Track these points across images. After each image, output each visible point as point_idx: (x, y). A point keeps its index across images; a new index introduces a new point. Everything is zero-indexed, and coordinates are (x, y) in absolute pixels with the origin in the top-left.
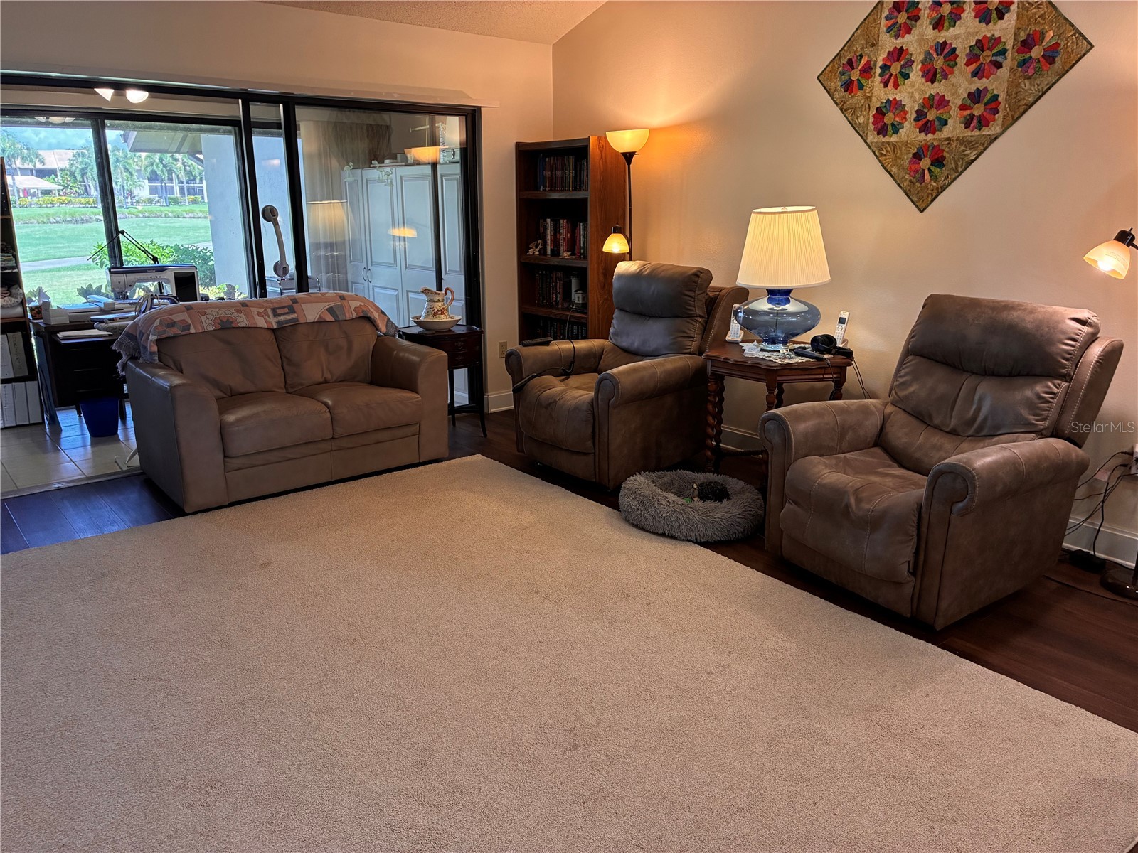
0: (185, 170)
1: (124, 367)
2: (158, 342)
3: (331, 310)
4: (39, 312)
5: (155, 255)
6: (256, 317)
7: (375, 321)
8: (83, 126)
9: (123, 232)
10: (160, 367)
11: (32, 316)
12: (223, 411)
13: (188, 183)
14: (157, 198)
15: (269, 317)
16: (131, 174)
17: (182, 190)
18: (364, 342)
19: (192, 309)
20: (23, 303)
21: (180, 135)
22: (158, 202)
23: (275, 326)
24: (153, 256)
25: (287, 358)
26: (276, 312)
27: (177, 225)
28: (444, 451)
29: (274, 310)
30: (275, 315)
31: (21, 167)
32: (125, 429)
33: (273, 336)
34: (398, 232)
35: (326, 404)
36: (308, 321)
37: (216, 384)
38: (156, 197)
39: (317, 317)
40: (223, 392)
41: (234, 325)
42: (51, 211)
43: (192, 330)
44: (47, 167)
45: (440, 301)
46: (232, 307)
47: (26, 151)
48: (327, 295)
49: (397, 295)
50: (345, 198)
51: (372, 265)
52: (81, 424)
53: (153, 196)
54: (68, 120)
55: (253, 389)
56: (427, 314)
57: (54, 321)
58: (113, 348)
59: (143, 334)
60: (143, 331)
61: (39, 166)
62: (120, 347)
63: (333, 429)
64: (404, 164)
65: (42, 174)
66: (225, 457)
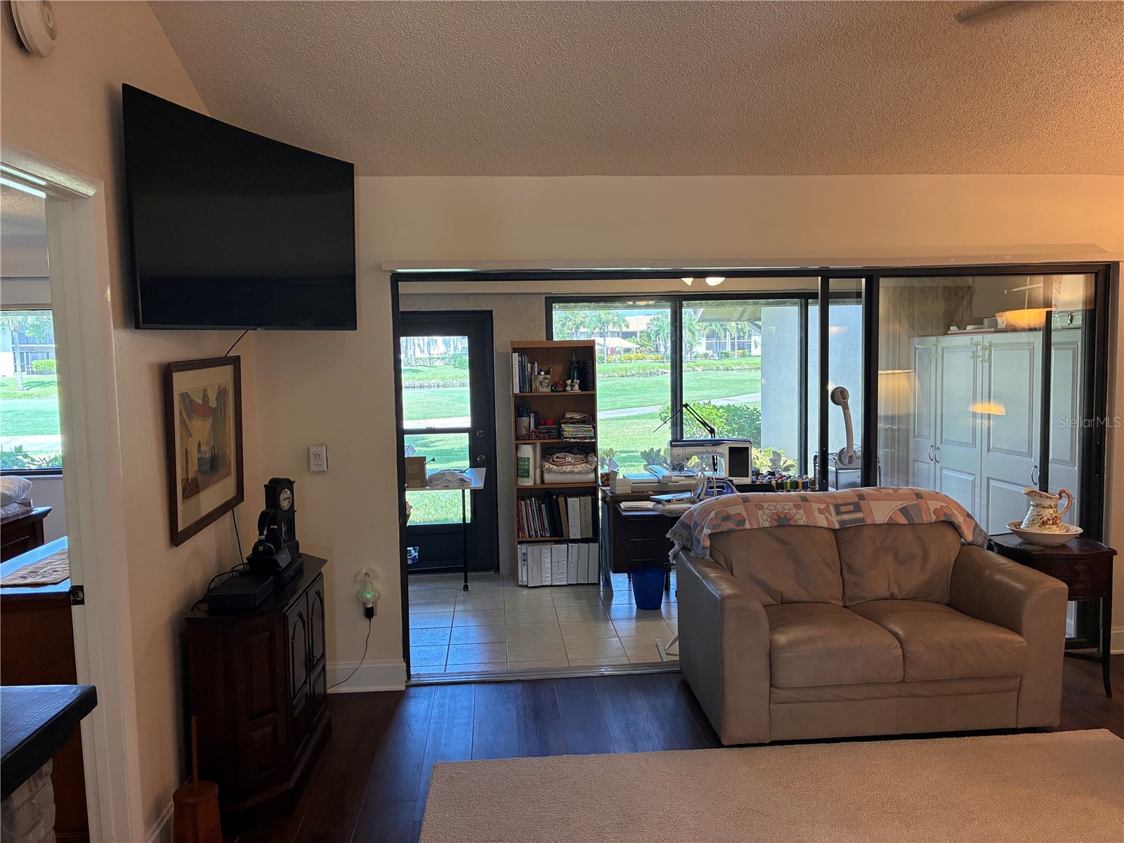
0: (737, 328)
1: (675, 556)
2: (711, 536)
3: (904, 511)
4: (608, 479)
5: (713, 427)
6: (817, 514)
7: (960, 528)
8: (663, 307)
9: (686, 406)
10: (711, 566)
11: (602, 482)
12: (773, 628)
13: (738, 339)
14: (712, 353)
15: (831, 515)
16: (693, 333)
17: (733, 345)
18: (944, 552)
19: (749, 501)
20: (595, 470)
21: (740, 309)
22: (712, 356)
23: (837, 526)
24: (711, 428)
25: (846, 564)
26: (839, 509)
27: (726, 378)
28: (1055, 720)
29: (837, 507)
30: (838, 513)
31: (612, 330)
32: (668, 603)
33: (834, 538)
34: (979, 408)
35: (895, 635)
36: (876, 523)
37: (768, 590)
38: (710, 352)
39: (887, 519)
40: (774, 599)
41: (792, 523)
42: (628, 365)
43: (747, 526)
44: (630, 330)
45: (1051, 507)
46: (791, 501)
47: (616, 318)
48: (900, 491)
49: (974, 482)
50: (913, 368)
51: (941, 442)
52: (630, 590)
53: (708, 352)
54: (651, 303)
55: (807, 599)
56: (1032, 522)
57: (619, 491)
58: (667, 536)
59: (698, 525)
60: (698, 522)
61: (624, 329)
62: (674, 536)
63: (904, 669)
64: (993, 330)
65: (626, 335)
66: (771, 685)
